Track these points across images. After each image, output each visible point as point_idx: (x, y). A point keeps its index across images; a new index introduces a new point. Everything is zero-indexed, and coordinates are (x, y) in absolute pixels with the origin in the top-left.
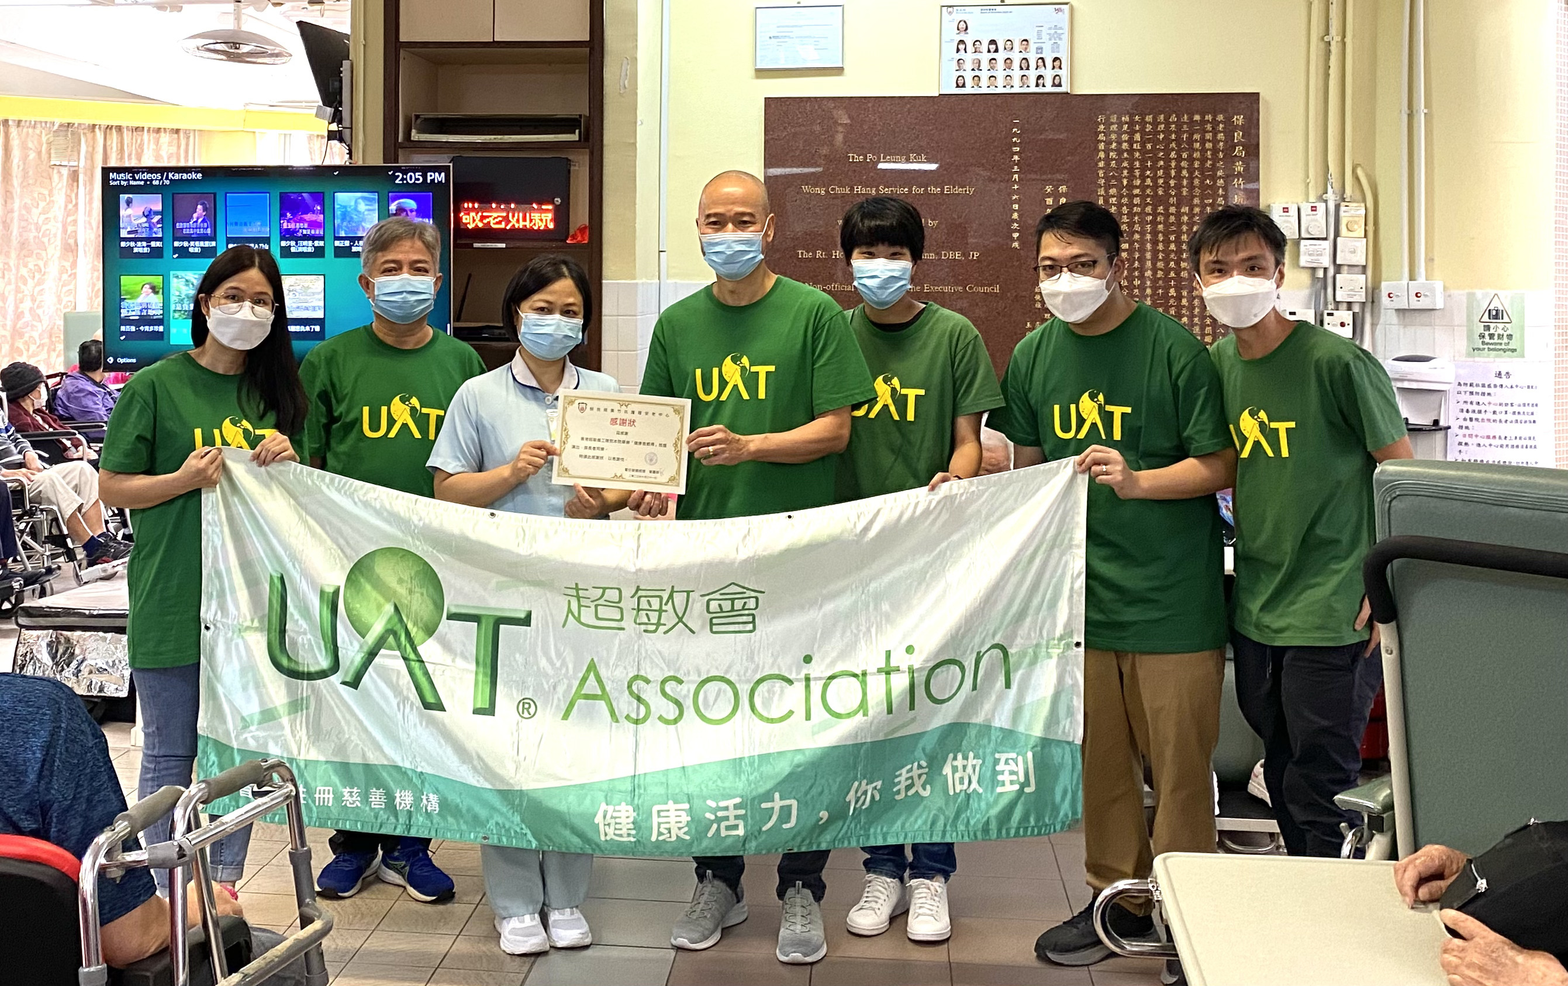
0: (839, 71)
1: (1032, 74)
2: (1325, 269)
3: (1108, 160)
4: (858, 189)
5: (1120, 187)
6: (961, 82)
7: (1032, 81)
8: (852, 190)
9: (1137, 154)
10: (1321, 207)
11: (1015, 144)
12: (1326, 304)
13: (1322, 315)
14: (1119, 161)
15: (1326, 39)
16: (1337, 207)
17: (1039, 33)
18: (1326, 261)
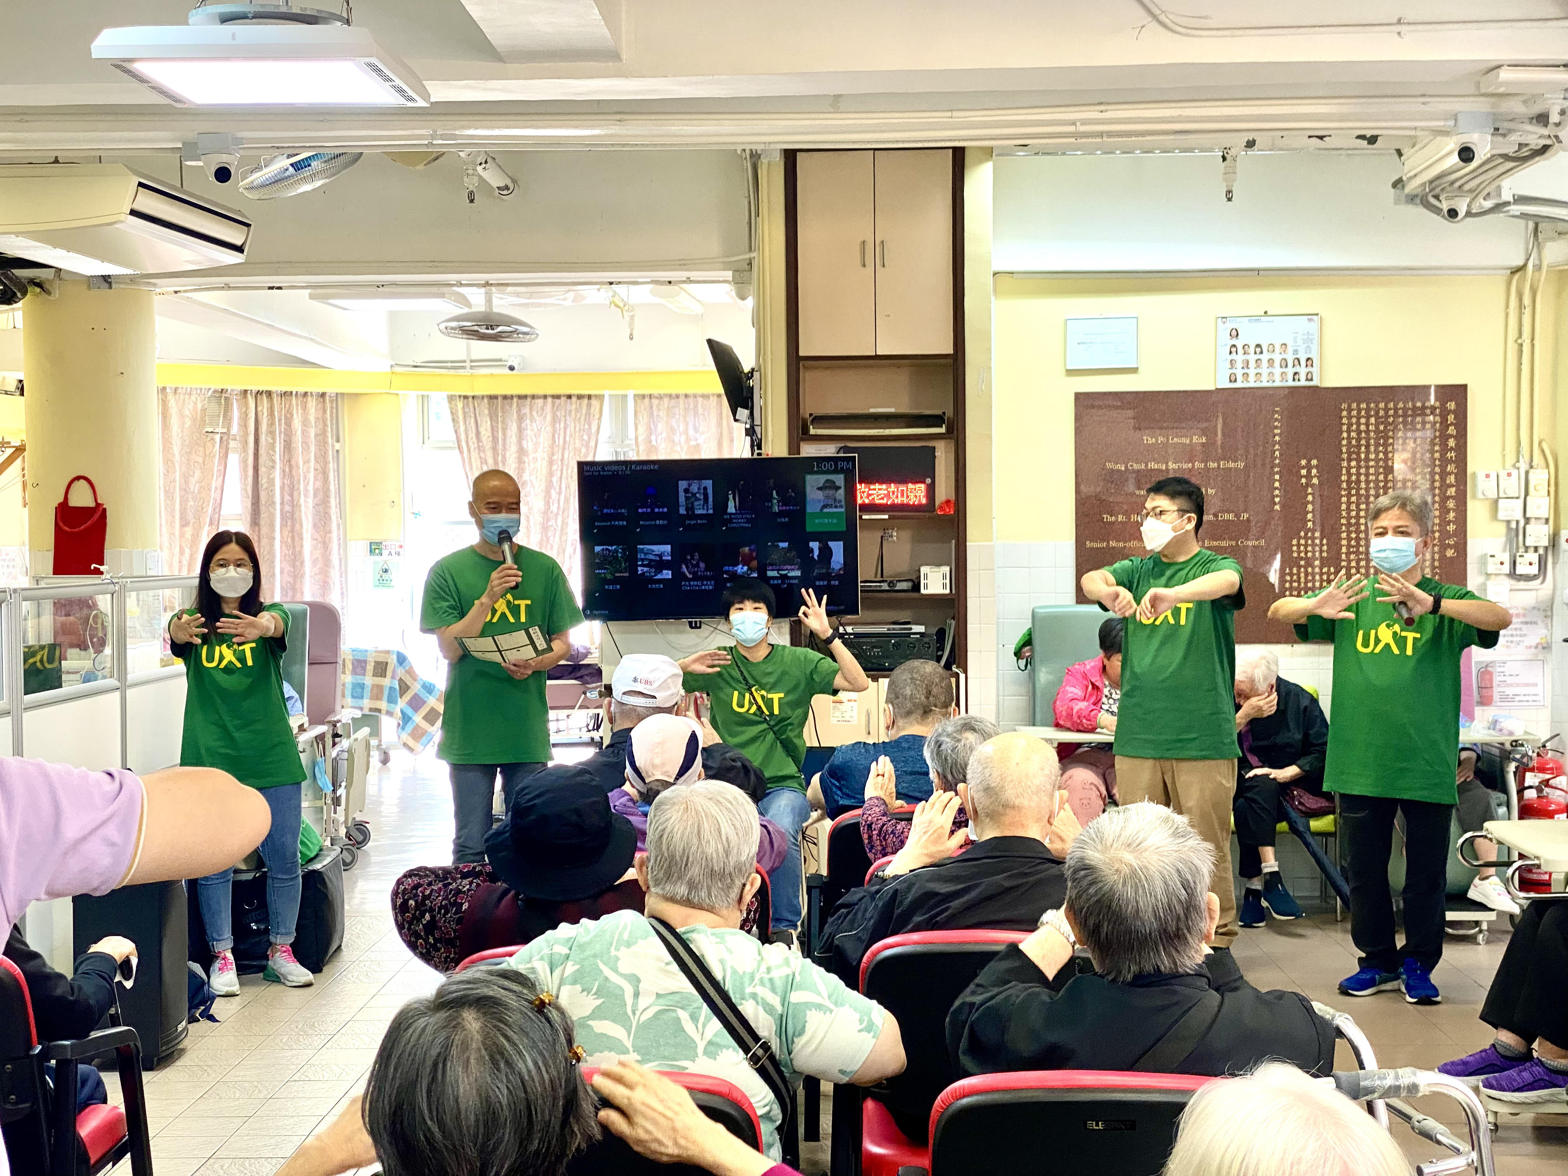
0: (1135, 370)
1: (1290, 371)
2: (1517, 522)
3: (1349, 438)
4: (1152, 465)
5: (1358, 460)
6: (1233, 378)
7: (1290, 377)
8: (1147, 465)
9: (1372, 434)
10: (1515, 472)
11: (1276, 427)
12: (1518, 548)
13: (1515, 556)
14: (1359, 440)
15: (1519, 341)
16: (1527, 473)
17: (1295, 339)
18: (1519, 516)
